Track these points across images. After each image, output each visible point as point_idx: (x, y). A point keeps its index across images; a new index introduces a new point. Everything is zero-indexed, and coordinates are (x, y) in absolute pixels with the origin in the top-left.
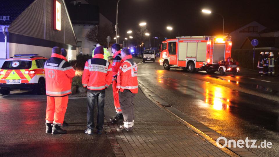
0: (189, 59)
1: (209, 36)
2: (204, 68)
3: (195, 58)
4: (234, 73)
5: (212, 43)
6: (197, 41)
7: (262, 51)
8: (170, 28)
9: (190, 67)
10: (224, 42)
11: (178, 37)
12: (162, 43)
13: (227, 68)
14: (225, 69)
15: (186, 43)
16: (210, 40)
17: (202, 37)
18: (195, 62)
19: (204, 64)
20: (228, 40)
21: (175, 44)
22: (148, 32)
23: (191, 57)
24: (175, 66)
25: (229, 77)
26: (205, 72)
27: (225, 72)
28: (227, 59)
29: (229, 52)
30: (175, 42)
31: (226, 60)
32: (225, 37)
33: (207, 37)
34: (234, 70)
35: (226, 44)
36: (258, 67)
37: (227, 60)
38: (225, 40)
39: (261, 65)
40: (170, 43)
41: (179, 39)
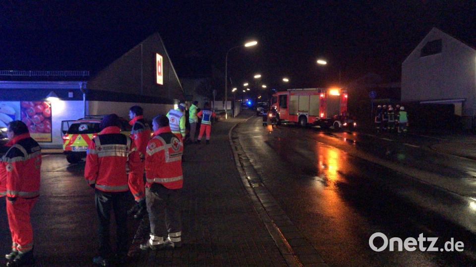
0: (301, 113)
1: (323, 89)
2: (317, 123)
3: (307, 112)
4: (350, 129)
5: (326, 95)
6: (310, 95)
7: (379, 105)
8: (286, 80)
9: (302, 122)
10: (339, 94)
11: (290, 90)
12: (273, 97)
13: (342, 123)
14: (340, 125)
15: (297, 96)
16: (323, 92)
17: (315, 89)
18: (307, 116)
19: (317, 119)
20: (343, 92)
21: (286, 97)
22: (265, 84)
23: (303, 111)
24: (286, 120)
25: (345, 133)
26: (319, 127)
27: (340, 128)
28: (343, 113)
29: (345, 105)
30: (286, 95)
31: (341, 114)
32: (341, 89)
33: (320, 89)
34: (350, 125)
35: (342, 96)
36: (376, 121)
37: (343, 115)
38: (340, 93)
39: (378, 120)
40: (281, 96)
41: (290, 91)
